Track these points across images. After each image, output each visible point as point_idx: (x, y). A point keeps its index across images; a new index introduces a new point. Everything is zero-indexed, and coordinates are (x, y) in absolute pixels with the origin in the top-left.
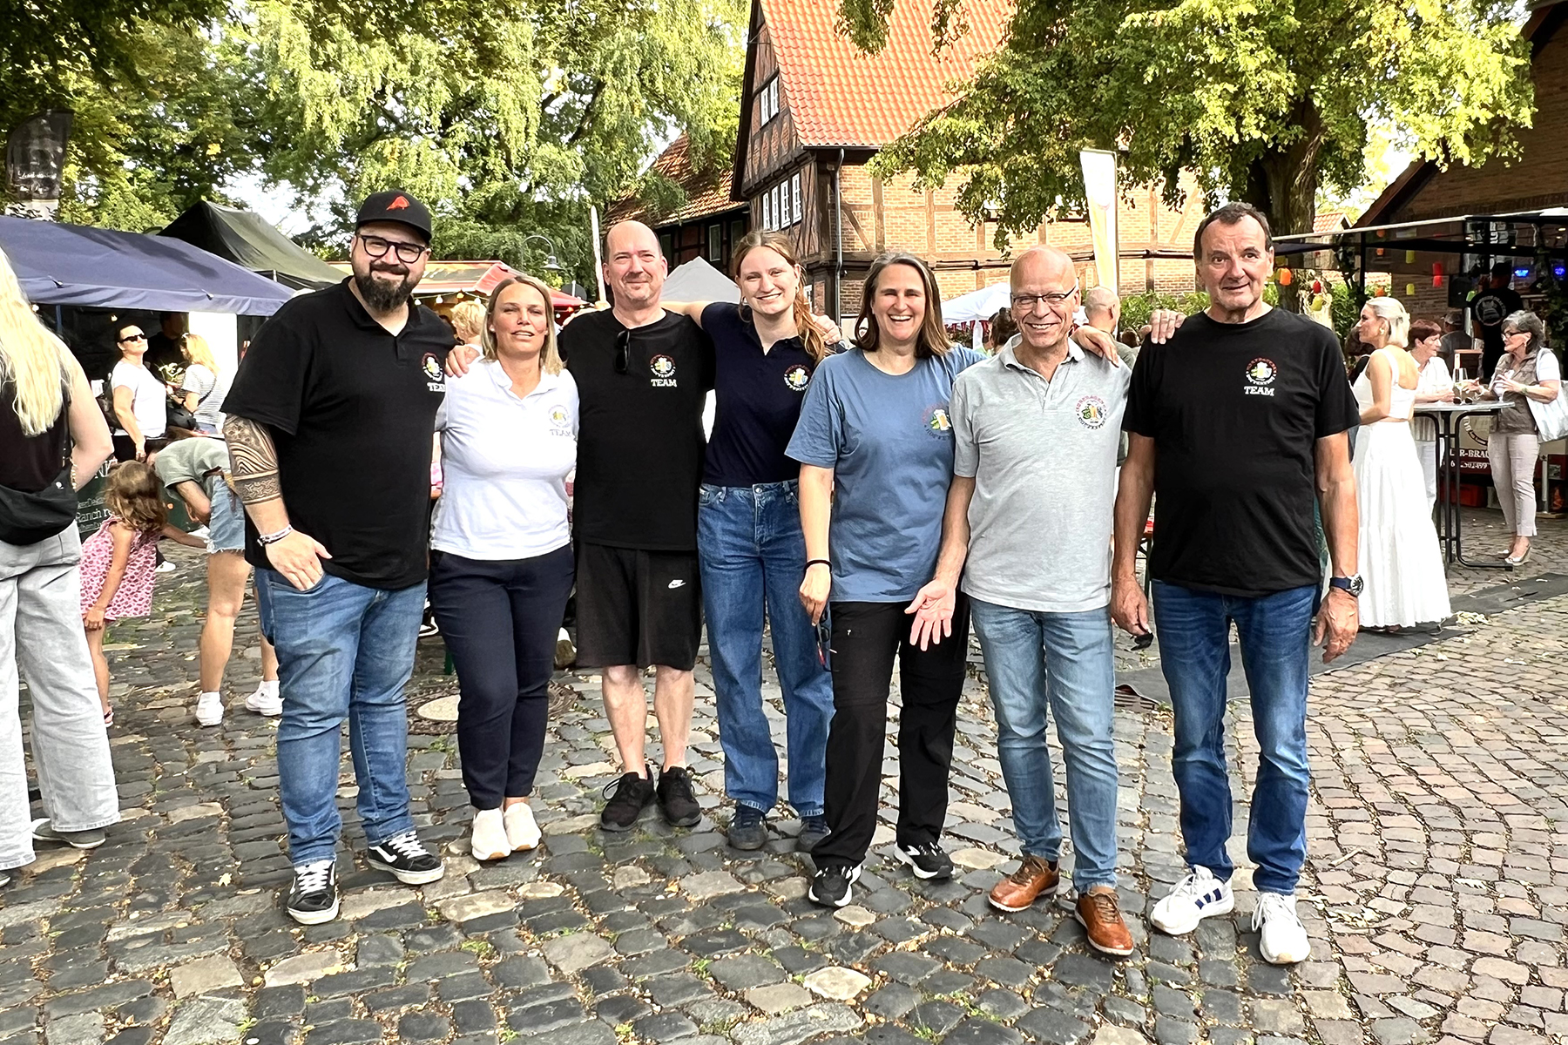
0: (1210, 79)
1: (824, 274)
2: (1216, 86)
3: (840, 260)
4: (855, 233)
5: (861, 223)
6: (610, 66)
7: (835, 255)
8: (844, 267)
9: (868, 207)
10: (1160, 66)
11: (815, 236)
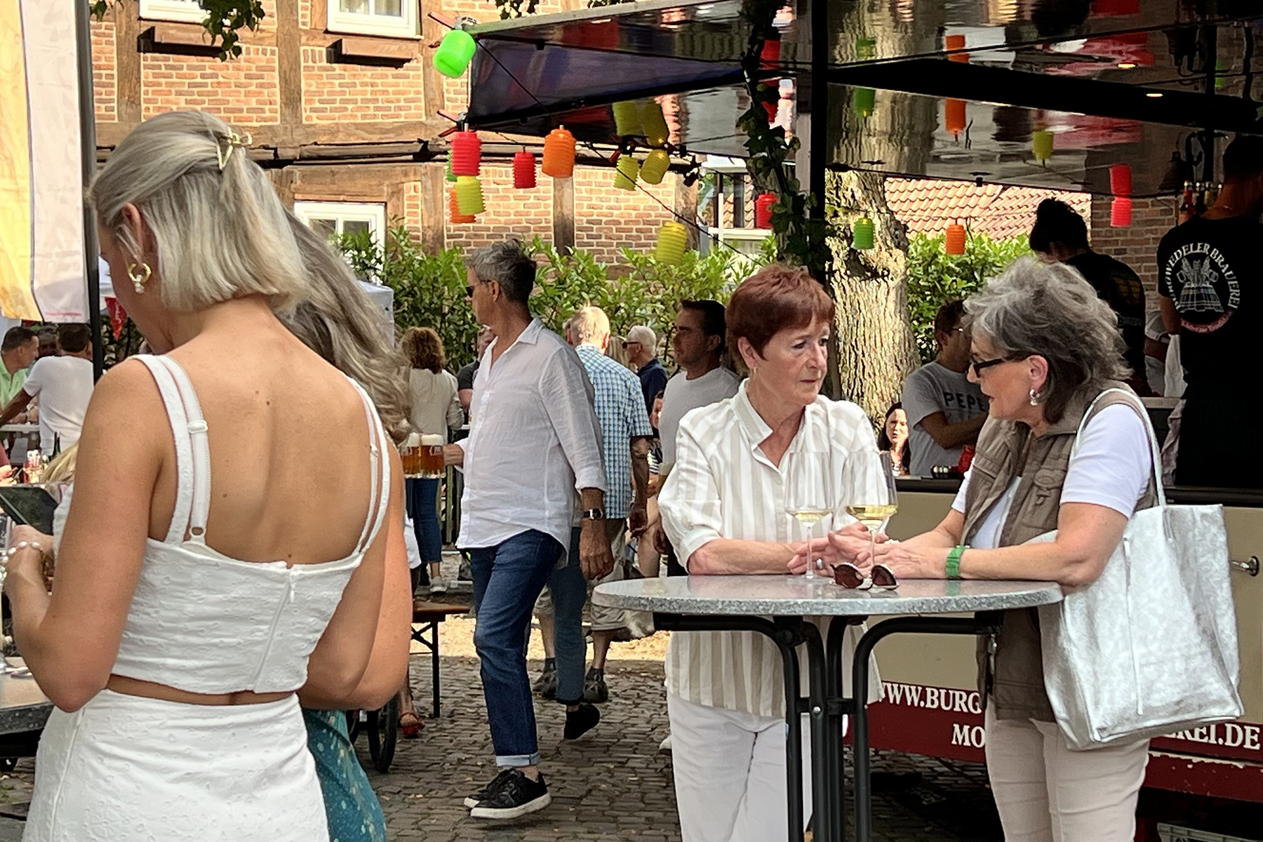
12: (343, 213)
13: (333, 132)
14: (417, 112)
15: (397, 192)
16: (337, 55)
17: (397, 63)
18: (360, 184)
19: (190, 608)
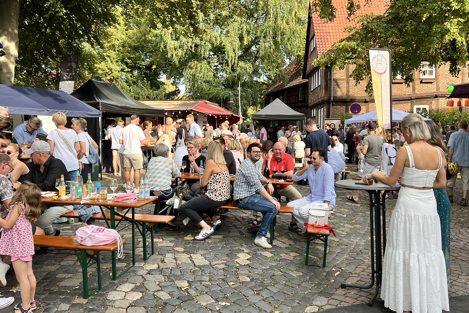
0: (452, 17)
1: (326, 104)
2: (455, 20)
3: (332, 99)
4: (338, 89)
5: (341, 86)
6: (263, 34)
7: (330, 97)
8: (333, 101)
9: (343, 79)
10: (430, 13)
11: (323, 90)
12: (422, 107)
13: (420, 94)
14: (435, 90)
15: (431, 103)
16: (421, 82)
17: (432, 83)
18: (425, 102)
19: (415, 176)
